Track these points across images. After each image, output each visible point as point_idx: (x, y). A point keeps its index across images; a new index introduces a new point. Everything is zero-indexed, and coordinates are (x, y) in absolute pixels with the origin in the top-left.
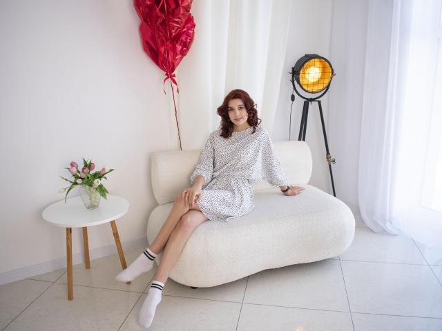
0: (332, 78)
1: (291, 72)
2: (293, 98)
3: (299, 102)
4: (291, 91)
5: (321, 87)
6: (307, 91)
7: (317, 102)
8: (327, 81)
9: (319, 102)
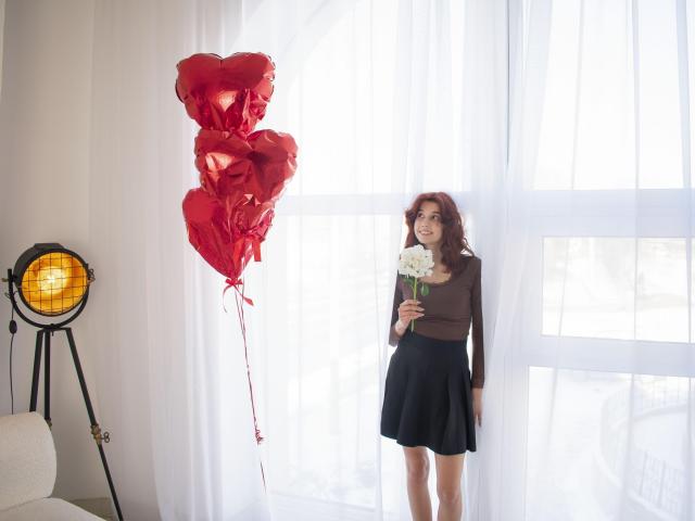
0: (88, 286)
1: (6, 277)
2: (13, 327)
3: (27, 335)
4: (8, 314)
5: (68, 303)
6: (40, 313)
7: (64, 332)
8: (79, 292)
9: (69, 331)
